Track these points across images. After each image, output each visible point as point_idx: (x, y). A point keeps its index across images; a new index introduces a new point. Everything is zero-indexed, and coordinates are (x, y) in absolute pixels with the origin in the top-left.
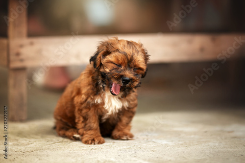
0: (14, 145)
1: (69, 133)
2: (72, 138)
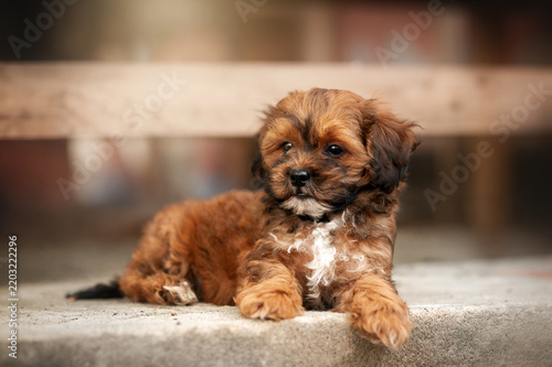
1: (152, 281)
2: (157, 295)
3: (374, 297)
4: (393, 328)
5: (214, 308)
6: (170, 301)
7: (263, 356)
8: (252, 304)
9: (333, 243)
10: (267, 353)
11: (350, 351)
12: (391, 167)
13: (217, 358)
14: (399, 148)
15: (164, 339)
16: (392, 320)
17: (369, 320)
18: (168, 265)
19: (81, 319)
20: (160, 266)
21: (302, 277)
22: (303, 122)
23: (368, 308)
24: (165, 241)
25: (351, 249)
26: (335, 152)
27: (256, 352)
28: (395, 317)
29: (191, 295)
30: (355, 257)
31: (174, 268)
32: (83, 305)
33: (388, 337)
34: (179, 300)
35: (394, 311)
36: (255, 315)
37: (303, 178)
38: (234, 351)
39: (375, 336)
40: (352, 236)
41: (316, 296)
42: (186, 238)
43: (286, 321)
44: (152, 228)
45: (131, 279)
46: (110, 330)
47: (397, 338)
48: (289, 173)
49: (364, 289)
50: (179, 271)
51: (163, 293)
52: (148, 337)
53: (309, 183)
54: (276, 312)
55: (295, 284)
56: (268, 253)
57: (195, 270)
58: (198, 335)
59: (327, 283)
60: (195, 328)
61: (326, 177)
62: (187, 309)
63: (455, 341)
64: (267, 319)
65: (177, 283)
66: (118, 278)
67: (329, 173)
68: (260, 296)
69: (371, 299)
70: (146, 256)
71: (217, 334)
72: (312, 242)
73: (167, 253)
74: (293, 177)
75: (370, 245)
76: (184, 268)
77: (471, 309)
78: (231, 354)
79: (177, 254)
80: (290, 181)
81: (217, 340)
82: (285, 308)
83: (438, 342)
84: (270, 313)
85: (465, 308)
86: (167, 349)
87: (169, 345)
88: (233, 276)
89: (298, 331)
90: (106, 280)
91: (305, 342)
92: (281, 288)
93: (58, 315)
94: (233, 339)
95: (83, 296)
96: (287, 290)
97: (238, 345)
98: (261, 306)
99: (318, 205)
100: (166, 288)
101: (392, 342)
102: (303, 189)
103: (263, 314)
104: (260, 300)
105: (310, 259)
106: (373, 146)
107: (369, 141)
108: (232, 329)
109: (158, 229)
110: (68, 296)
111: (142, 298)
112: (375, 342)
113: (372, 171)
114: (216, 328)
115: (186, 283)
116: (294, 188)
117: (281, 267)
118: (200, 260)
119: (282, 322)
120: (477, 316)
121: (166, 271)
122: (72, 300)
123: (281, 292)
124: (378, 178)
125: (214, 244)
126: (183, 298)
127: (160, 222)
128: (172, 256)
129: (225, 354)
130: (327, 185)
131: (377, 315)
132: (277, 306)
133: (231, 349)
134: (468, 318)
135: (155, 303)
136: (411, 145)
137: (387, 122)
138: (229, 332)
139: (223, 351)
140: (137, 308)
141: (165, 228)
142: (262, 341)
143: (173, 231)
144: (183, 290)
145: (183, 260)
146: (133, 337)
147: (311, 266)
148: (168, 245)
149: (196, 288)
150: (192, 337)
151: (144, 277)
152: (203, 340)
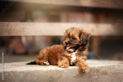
1: (42, 61)
2: (42, 64)
3: (84, 63)
5: (53, 66)
6: (45, 65)
7: (63, 74)
8: (61, 65)
9: (76, 56)
10: (64, 74)
11: (78, 73)
12: (85, 41)
14: (87, 38)
15: (46, 71)
17: (83, 67)
18: (44, 59)
19: (30, 68)
20: (43, 59)
21: (70, 60)
22: (68, 33)
23: (83, 65)
24: (44, 54)
25: (79, 57)
26: (74, 39)
27: (62, 73)
29: (49, 64)
30: (79, 58)
31: (46, 59)
32: (29, 65)
33: (86, 70)
34: (46, 65)
36: (62, 67)
37: (67, 43)
38: (58, 73)
39: (84, 70)
40: (79, 55)
41: (72, 64)
42: (47, 54)
43: (67, 68)
44: (41, 52)
45: (38, 61)
46: (36, 69)
49: (82, 62)
50: (46, 60)
51: (43, 63)
52: (43, 71)
54: (65, 66)
55: (68, 61)
56: (64, 55)
57: (49, 59)
58: (52, 70)
59: (74, 62)
60: (51, 69)
61: (71, 43)
62: (48, 66)
63: (96, 71)
64: (64, 67)
65: (46, 62)
66: (35, 61)
67: (72, 43)
68: (62, 63)
69: (83, 64)
70: (40, 57)
71: (55, 70)
72: (72, 55)
73: (44, 57)
75: (82, 56)
76: (47, 59)
77: (99, 66)
78: (57, 74)
79: (46, 57)
81: (55, 71)
82: (67, 66)
83: (93, 72)
84: (64, 66)
85: (98, 66)
86: (46, 73)
87: (47, 72)
88: (57, 60)
89: (69, 70)
90: (33, 61)
91: (70, 72)
92: (66, 62)
93: (26, 67)
94: (58, 71)
95: (29, 64)
96: (67, 63)
97: (59, 72)
98: (63, 65)
100: (44, 62)
101: (87, 71)
103: (63, 67)
104: (62, 64)
105: (71, 58)
106: (82, 38)
107: (81, 37)
108: (58, 69)
109: (42, 52)
110: (26, 64)
111: (40, 64)
112: (83, 71)
113: (81, 42)
114: (55, 69)
115: (47, 62)
117: (66, 58)
118: (50, 58)
119: (66, 68)
120: (100, 67)
121: (44, 60)
122: (27, 65)
123: (66, 63)
124: (83, 43)
125: (53, 55)
126: (47, 64)
127: (42, 51)
128: (45, 57)
130: (72, 45)
131: (84, 66)
132: (66, 65)
133: (57, 73)
134: (98, 67)
135: (42, 65)
136: (89, 38)
137: (85, 33)
138: (57, 70)
139: (56, 73)
140: (39, 66)
141: (44, 52)
142: (63, 71)
143: (45, 53)
144: (47, 63)
145: (47, 58)
146: (40, 71)
147: (71, 59)
148: (44, 55)
149: (49, 62)
150: (51, 71)
151: (40, 60)
152: (52, 71)
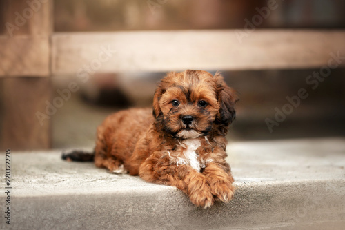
0: (39, 182)
3: (213, 176)
4: (224, 191)
7: (153, 206)
10: (156, 205)
12: (228, 112)
13: (129, 207)
16: (224, 188)
22: (186, 90)
27: (150, 204)
28: (225, 185)
33: (222, 196)
35: (223, 182)
37: (190, 119)
47: (227, 196)
48: (181, 117)
53: (193, 122)
74: (184, 120)
80: (182, 122)
83: (251, 200)
94: (138, 197)
97: (140, 200)
99: (197, 133)
101: (225, 198)
102: (190, 126)
116: (185, 126)
124: (223, 117)
129: (133, 205)
130: (203, 122)
131: (216, 185)
142: (153, 198)
